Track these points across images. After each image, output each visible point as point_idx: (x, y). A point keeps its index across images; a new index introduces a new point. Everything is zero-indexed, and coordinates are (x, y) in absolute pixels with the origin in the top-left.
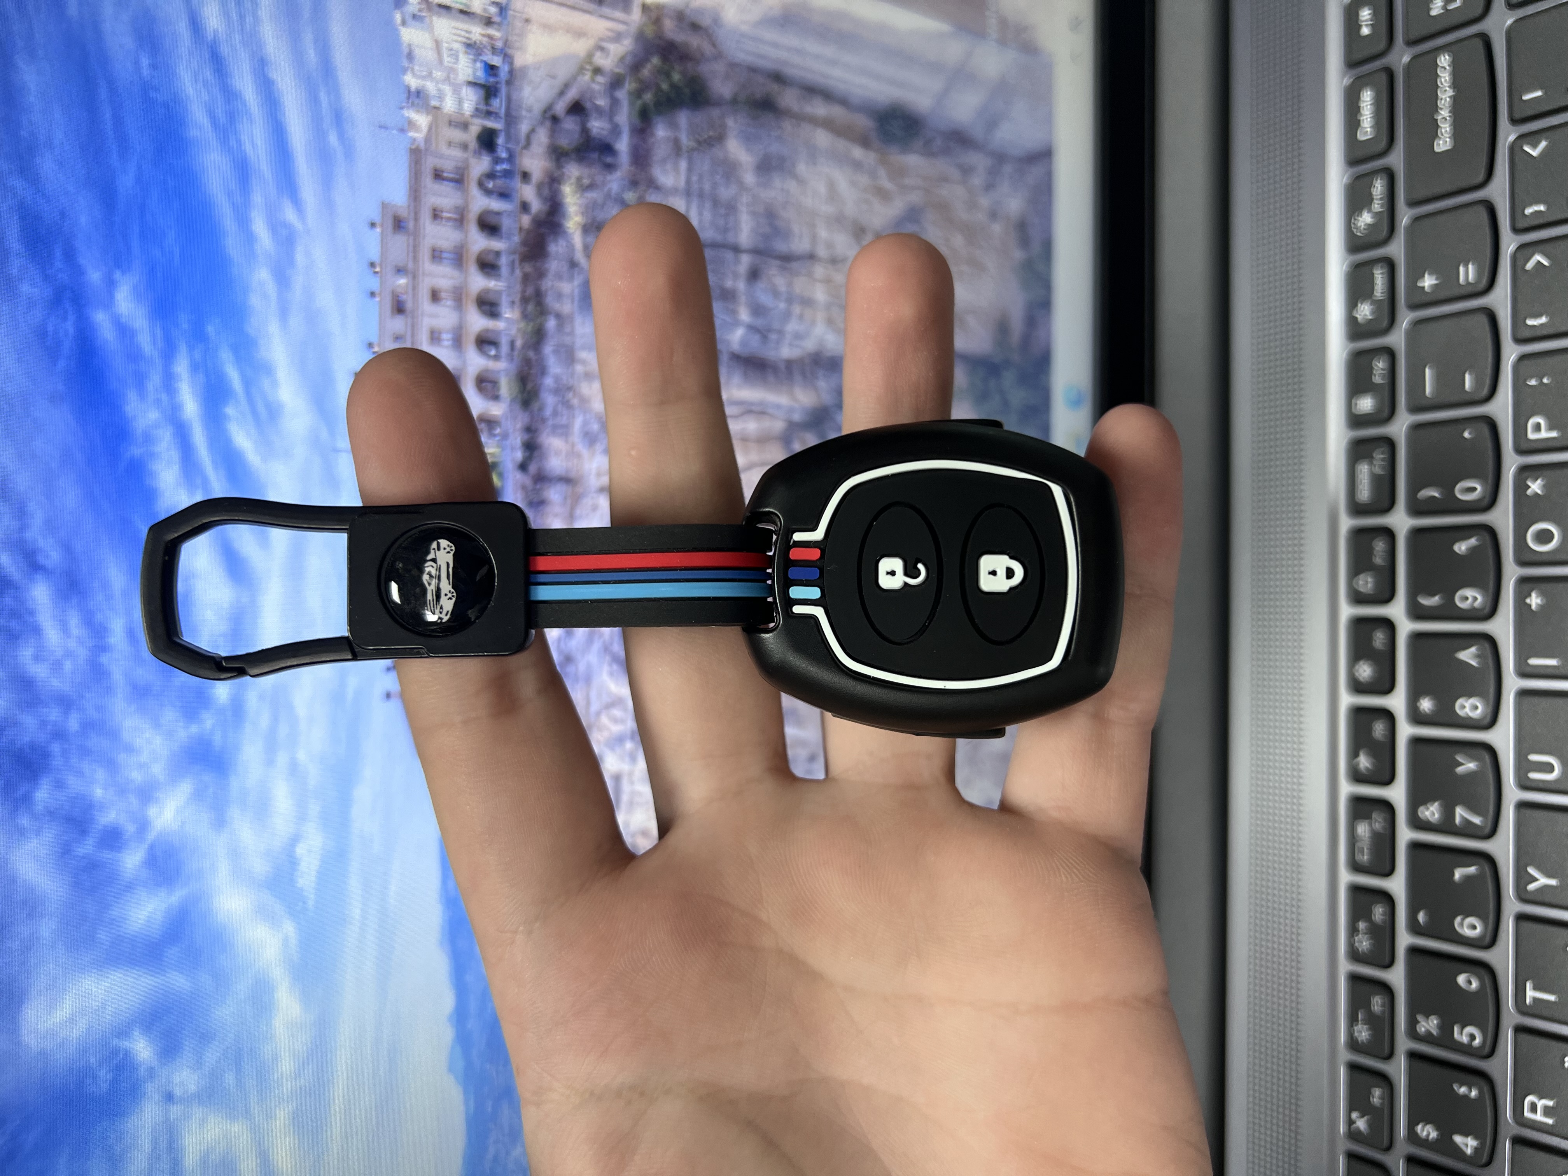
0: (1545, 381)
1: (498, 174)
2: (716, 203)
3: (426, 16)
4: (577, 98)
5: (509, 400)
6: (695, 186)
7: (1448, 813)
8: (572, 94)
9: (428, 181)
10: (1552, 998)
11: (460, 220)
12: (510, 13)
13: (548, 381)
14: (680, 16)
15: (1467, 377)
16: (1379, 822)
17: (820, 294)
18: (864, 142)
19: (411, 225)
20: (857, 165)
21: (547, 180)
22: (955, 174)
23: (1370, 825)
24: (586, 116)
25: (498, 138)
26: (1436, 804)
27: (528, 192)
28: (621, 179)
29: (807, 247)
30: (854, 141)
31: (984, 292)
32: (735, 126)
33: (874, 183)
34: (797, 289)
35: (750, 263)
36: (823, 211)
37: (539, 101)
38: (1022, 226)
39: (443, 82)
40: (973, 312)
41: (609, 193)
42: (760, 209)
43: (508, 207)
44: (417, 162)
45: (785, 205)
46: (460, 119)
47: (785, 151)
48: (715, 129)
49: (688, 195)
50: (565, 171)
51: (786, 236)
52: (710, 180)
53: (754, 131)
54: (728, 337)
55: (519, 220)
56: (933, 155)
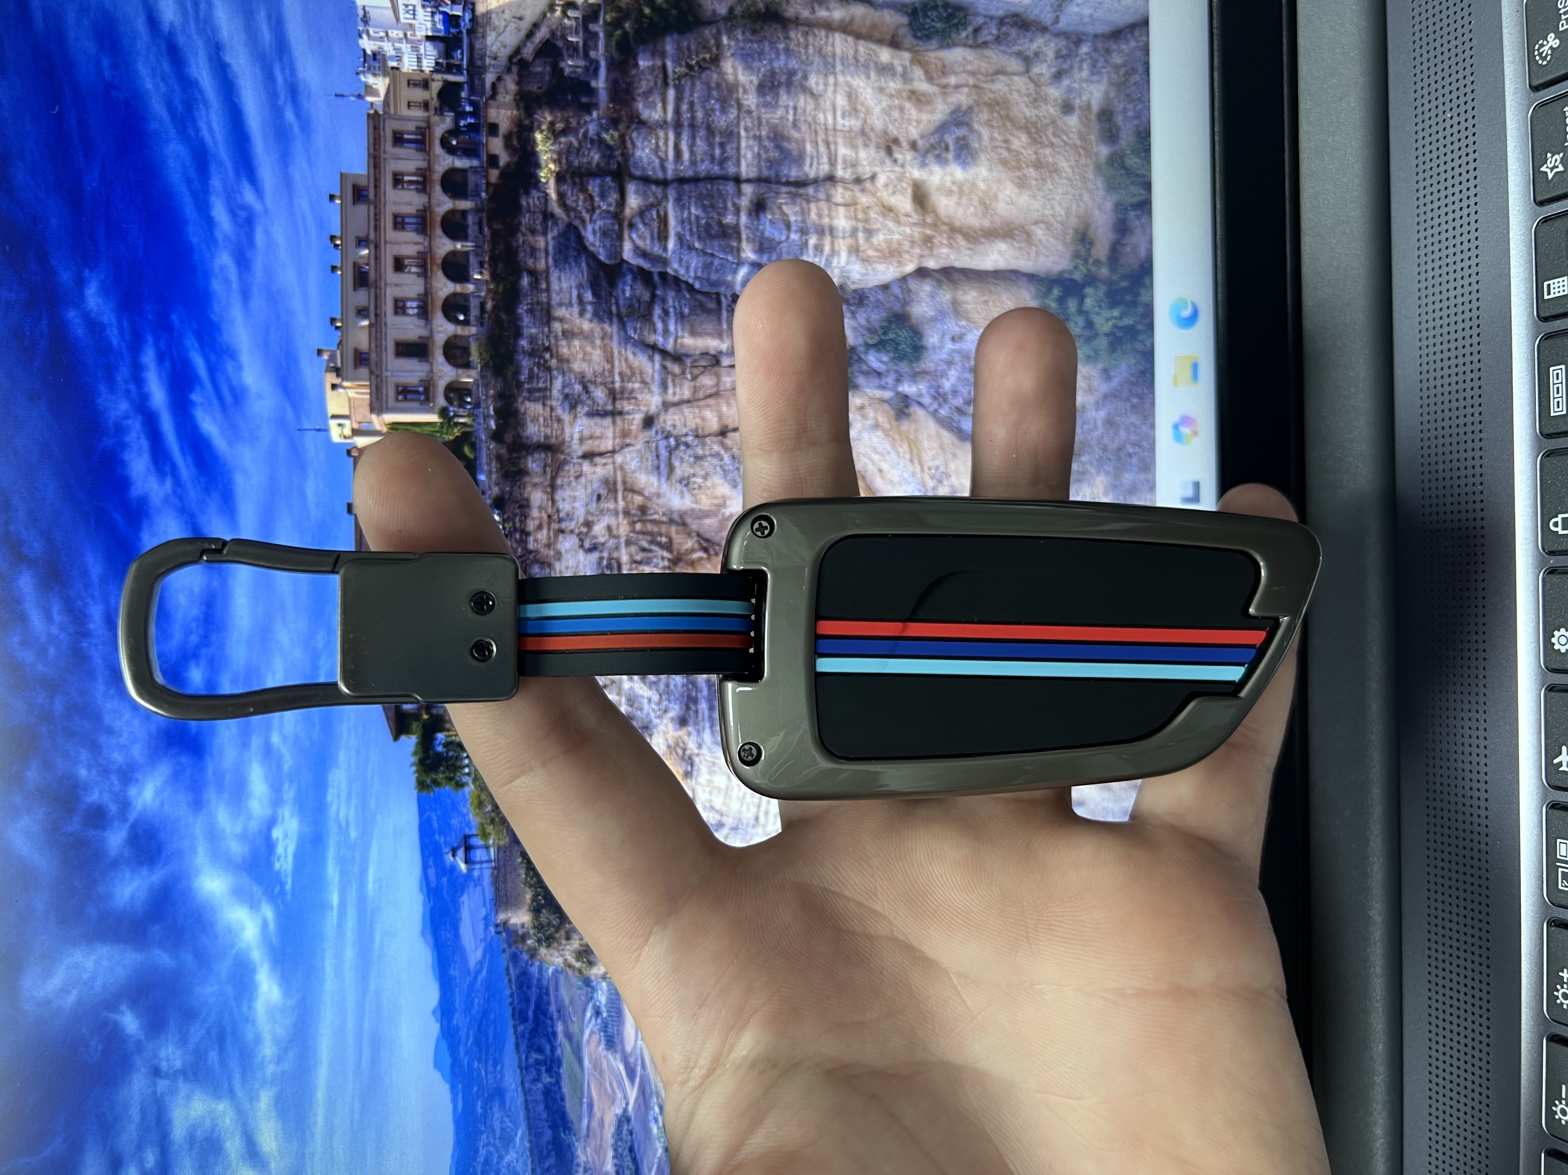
1: (462, 129)
2: (710, 131)
4: (548, 36)
5: (480, 365)
6: (686, 116)
8: (542, 34)
9: (388, 145)
11: (423, 184)
13: (524, 343)
17: (842, 221)
18: (894, 44)
19: (371, 195)
20: (885, 70)
21: (516, 130)
22: (1015, 65)
24: (560, 54)
25: (461, 91)
27: (496, 146)
28: (599, 118)
29: (825, 168)
30: (880, 42)
31: (1058, 198)
32: (732, 43)
33: (908, 87)
34: (813, 216)
35: (754, 193)
36: (844, 126)
37: (505, 47)
38: (1106, 115)
39: (400, 40)
40: (1043, 222)
41: (585, 135)
42: (764, 133)
43: (475, 163)
44: (376, 128)
45: (795, 125)
46: (420, 77)
47: (793, 64)
48: (707, 49)
49: (678, 126)
50: (536, 116)
51: (799, 159)
52: (703, 107)
53: (756, 46)
54: (729, 278)
55: (486, 177)
56: (985, 44)
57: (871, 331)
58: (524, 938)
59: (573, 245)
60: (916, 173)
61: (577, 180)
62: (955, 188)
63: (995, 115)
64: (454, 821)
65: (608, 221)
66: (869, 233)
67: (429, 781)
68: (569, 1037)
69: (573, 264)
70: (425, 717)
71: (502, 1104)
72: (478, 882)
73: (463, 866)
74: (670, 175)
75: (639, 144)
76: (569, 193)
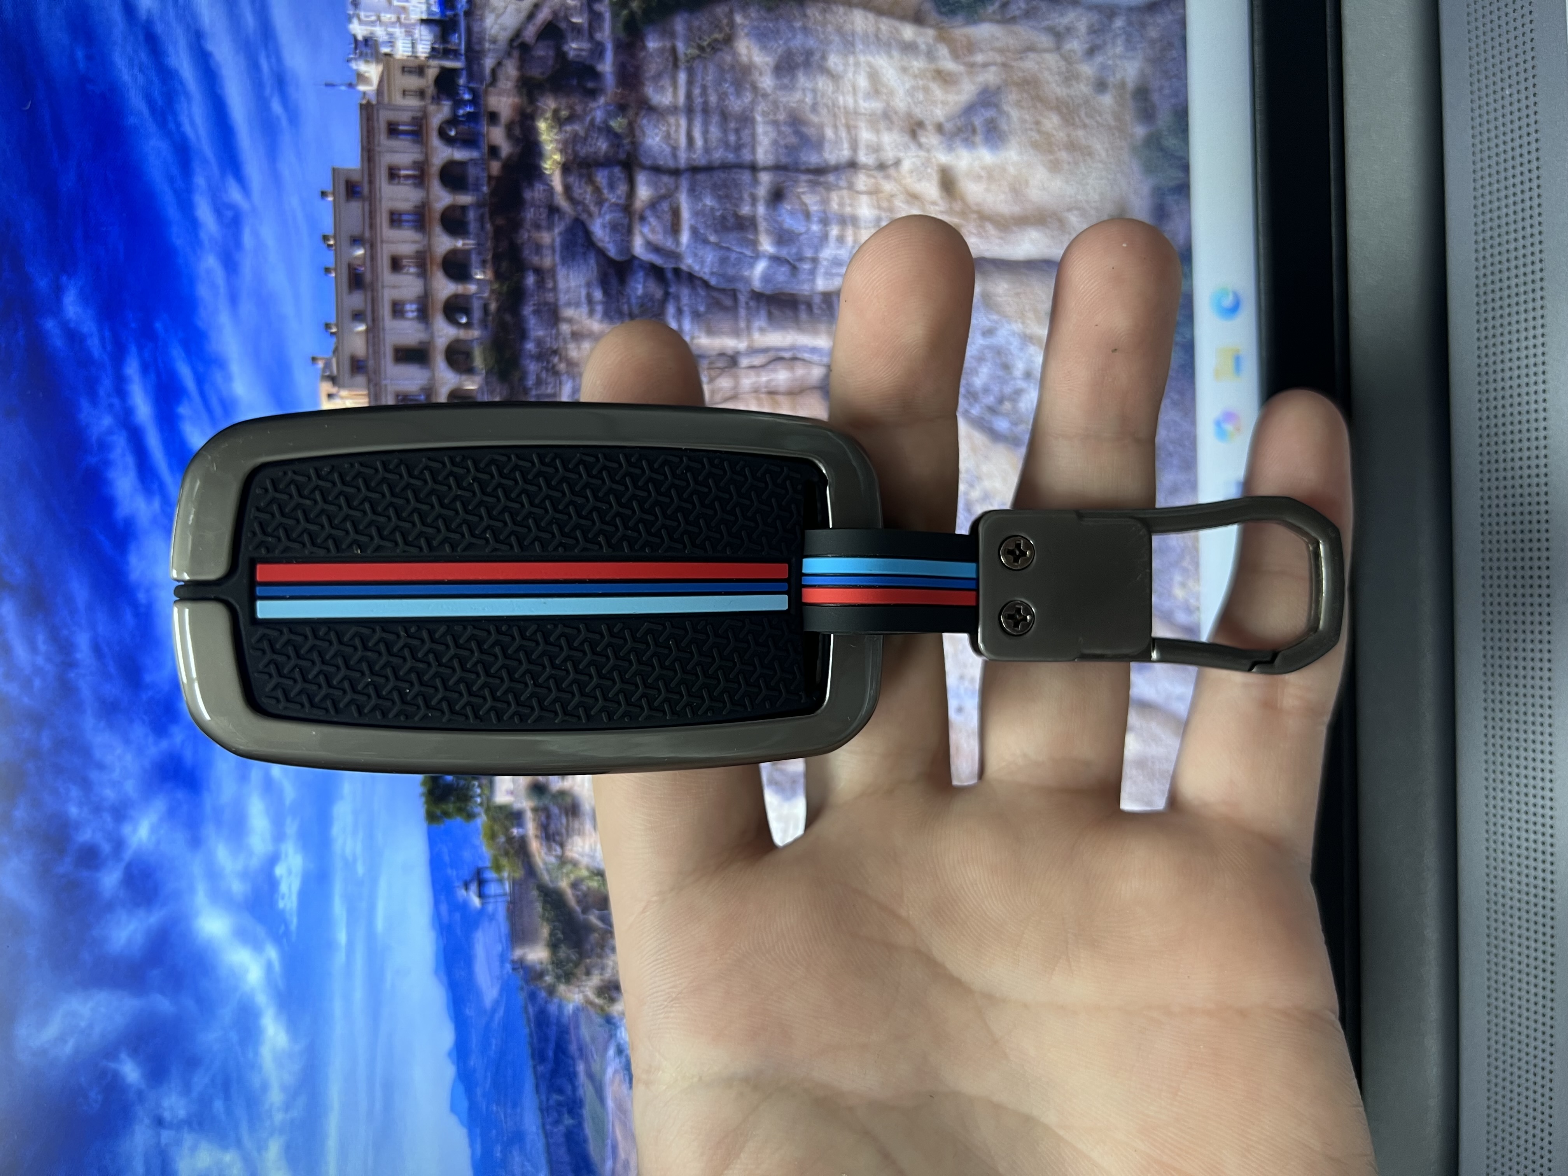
1: (461, 119)
2: (725, 116)
4: (550, 17)
5: (484, 372)
6: (698, 100)
8: (544, 15)
9: (382, 137)
11: (420, 177)
13: (530, 346)
17: (865, 210)
18: (918, 19)
19: (366, 190)
20: (909, 48)
21: (517, 119)
22: (1045, 40)
24: (564, 37)
25: (459, 77)
27: (497, 135)
28: (607, 104)
29: (845, 153)
30: (903, 18)
31: (1090, 181)
32: (747, 22)
33: (933, 66)
34: (835, 206)
35: (771, 182)
36: (866, 109)
38: (1142, 94)
39: (393, 24)
40: (1078, 209)
41: (592, 124)
42: (782, 117)
43: (475, 154)
44: (369, 119)
45: (814, 108)
46: (413, 63)
47: (811, 43)
48: (721, 30)
49: (690, 111)
50: (539, 104)
51: (819, 144)
52: (717, 91)
53: (771, 25)
54: (746, 273)
55: (487, 169)
56: (1013, 20)
58: (541, 975)
59: (580, 241)
60: (943, 158)
61: (584, 171)
62: (983, 174)
63: (1025, 95)
64: (467, 855)
65: (618, 215)
67: (438, 812)
69: (581, 261)
71: (522, 1149)
72: (492, 918)
73: (476, 902)
74: (682, 163)
75: (649, 130)
76: (577, 184)
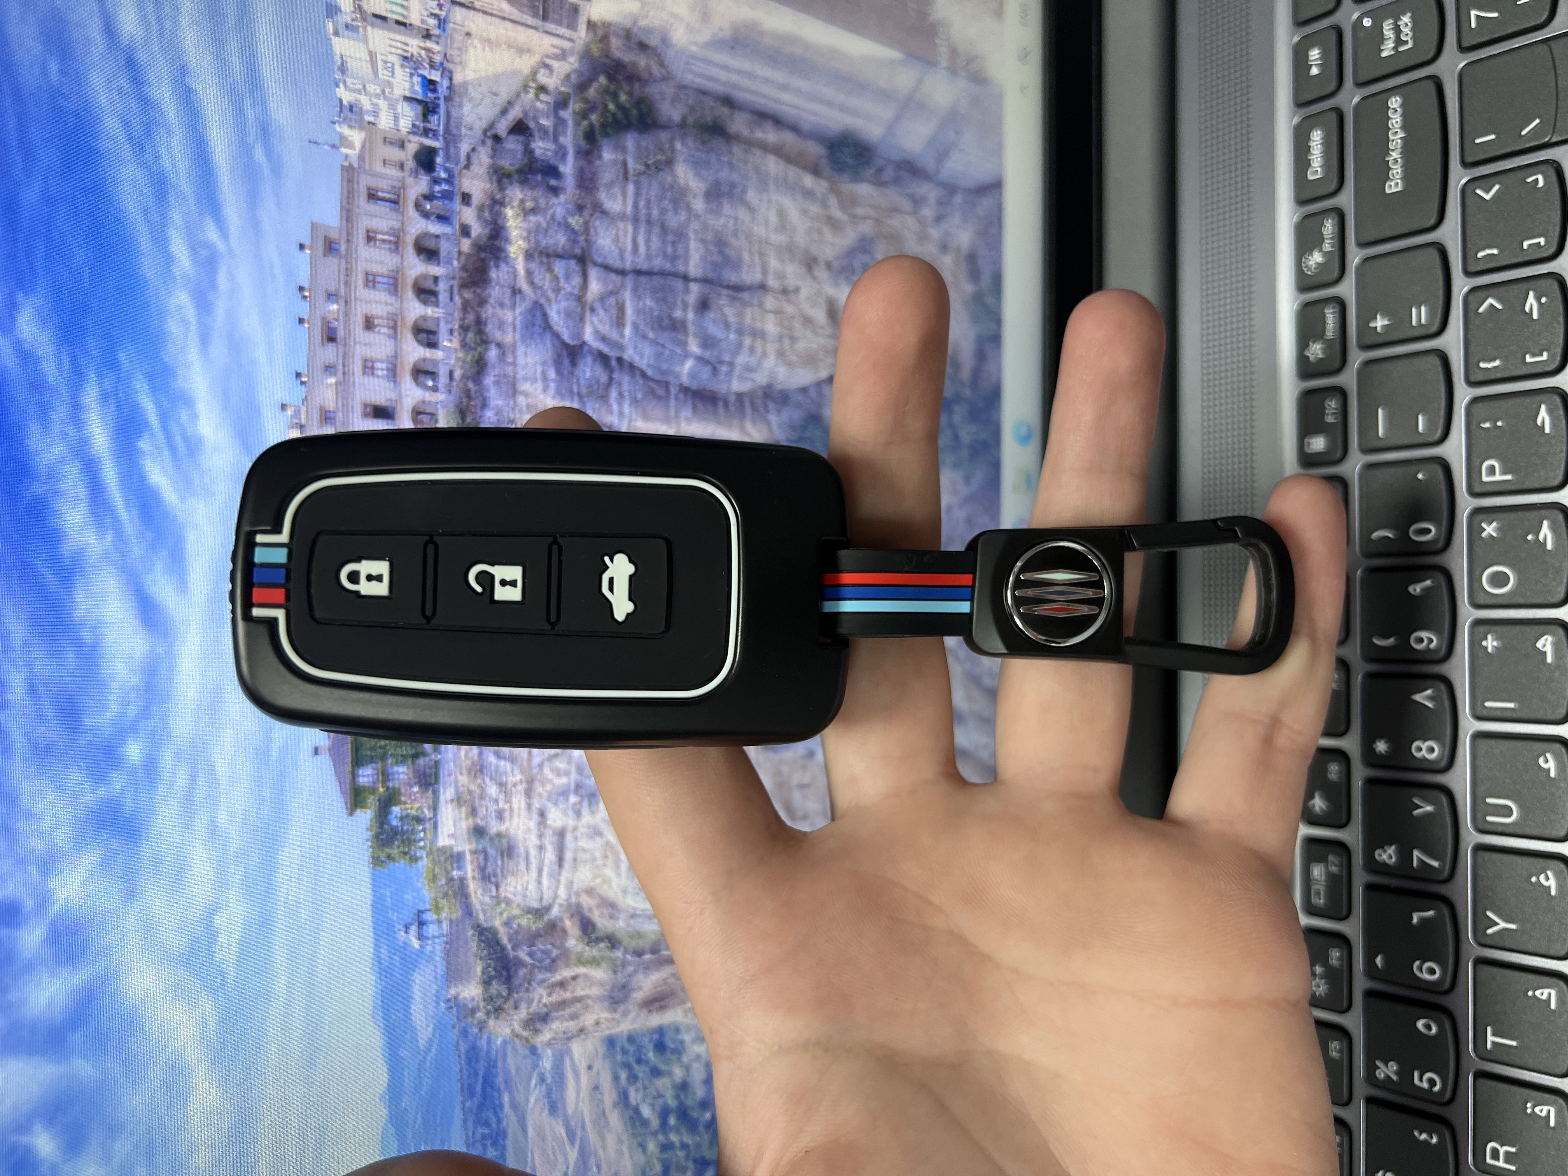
0: (1499, 424)
1: (436, 195)
2: (664, 229)
3: (359, 26)
4: (521, 116)
6: (643, 212)
7: (1405, 856)
8: (515, 113)
9: (361, 201)
10: (1514, 1043)
11: (396, 244)
12: (450, 25)
13: (489, 414)
14: (628, 35)
15: (1420, 417)
16: (1336, 866)
17: (771, 327)
18: (816, 171)
19: (343, 247)
20: (808, 194)
21: (488, 202)
22: (906, 205)
23: (1327, 867)
24: (531, 135)
25: (437, 157)
26: (1393, 847)
27: (469, 215)
28: (566, 203)
29: (757, 277)
30: (805, 168)
32: (685, 150)
33: (825, 212)
34: (748, 320)
35: (699, 293)
36: (774, 241)
37: (480, 119)
38: (972, 258)
39: (377, 96)
41: (553, 218)
42: (709, 237)
43: (448, 230)
44: (349, 181)
45: (735, 233)
46: (396, 136)
47: (735, 177)
48: (664, 153)
49: (636, 220)
50: (507, 193)
51: (737, 265)
52: (658, 206)
53: (703, 156)
54: (677, 369)
55: (459, 244)
56: (885, 184)
57: (792, 427)
58: (473, 1011)
59: (539, 321)
60: (829, 290)
61: (544, 260)
63: (892, 247)
64: (408, 897)
65: (572, 303)
66: (793, 339)
67: (383, 856)
68: (515, 1106)
69: (538, 340)
70: (381, 790)
72: (430, 958)
73: (416, 943)
74: (628, 265)
75: (601, 231)
76: (537, 270)
